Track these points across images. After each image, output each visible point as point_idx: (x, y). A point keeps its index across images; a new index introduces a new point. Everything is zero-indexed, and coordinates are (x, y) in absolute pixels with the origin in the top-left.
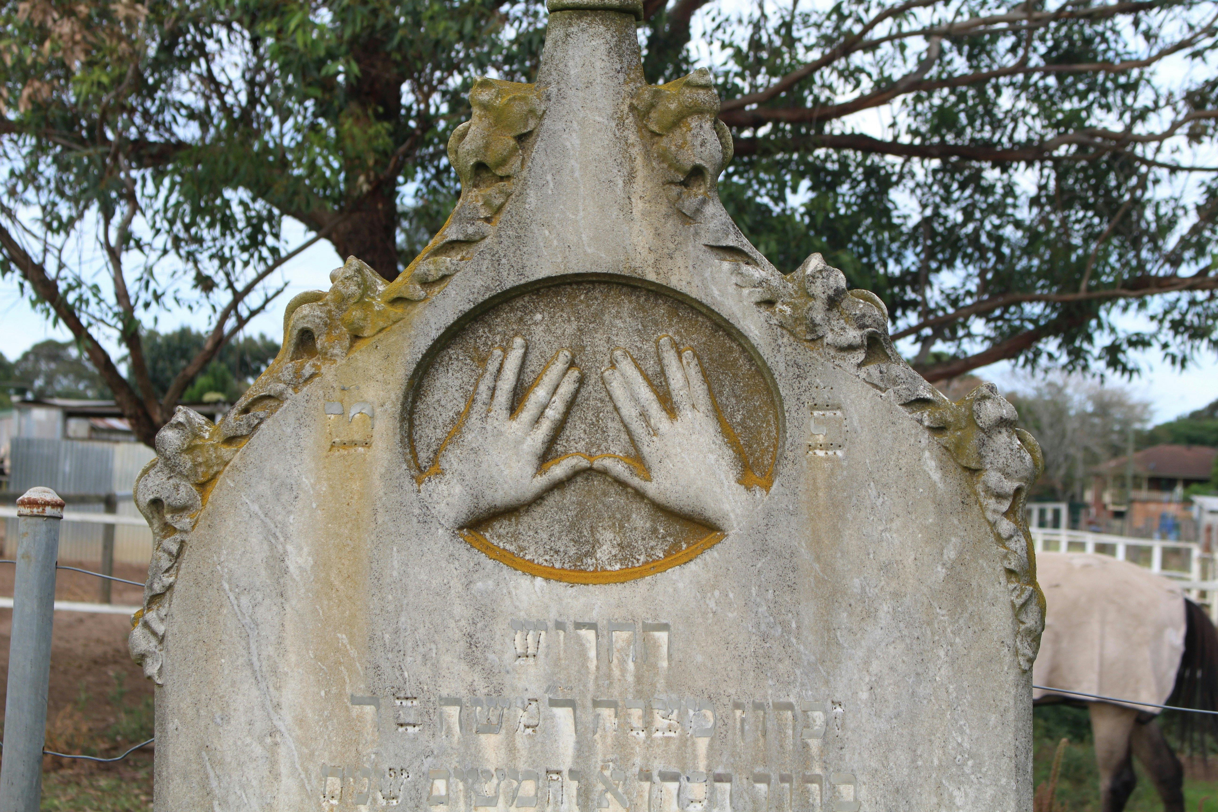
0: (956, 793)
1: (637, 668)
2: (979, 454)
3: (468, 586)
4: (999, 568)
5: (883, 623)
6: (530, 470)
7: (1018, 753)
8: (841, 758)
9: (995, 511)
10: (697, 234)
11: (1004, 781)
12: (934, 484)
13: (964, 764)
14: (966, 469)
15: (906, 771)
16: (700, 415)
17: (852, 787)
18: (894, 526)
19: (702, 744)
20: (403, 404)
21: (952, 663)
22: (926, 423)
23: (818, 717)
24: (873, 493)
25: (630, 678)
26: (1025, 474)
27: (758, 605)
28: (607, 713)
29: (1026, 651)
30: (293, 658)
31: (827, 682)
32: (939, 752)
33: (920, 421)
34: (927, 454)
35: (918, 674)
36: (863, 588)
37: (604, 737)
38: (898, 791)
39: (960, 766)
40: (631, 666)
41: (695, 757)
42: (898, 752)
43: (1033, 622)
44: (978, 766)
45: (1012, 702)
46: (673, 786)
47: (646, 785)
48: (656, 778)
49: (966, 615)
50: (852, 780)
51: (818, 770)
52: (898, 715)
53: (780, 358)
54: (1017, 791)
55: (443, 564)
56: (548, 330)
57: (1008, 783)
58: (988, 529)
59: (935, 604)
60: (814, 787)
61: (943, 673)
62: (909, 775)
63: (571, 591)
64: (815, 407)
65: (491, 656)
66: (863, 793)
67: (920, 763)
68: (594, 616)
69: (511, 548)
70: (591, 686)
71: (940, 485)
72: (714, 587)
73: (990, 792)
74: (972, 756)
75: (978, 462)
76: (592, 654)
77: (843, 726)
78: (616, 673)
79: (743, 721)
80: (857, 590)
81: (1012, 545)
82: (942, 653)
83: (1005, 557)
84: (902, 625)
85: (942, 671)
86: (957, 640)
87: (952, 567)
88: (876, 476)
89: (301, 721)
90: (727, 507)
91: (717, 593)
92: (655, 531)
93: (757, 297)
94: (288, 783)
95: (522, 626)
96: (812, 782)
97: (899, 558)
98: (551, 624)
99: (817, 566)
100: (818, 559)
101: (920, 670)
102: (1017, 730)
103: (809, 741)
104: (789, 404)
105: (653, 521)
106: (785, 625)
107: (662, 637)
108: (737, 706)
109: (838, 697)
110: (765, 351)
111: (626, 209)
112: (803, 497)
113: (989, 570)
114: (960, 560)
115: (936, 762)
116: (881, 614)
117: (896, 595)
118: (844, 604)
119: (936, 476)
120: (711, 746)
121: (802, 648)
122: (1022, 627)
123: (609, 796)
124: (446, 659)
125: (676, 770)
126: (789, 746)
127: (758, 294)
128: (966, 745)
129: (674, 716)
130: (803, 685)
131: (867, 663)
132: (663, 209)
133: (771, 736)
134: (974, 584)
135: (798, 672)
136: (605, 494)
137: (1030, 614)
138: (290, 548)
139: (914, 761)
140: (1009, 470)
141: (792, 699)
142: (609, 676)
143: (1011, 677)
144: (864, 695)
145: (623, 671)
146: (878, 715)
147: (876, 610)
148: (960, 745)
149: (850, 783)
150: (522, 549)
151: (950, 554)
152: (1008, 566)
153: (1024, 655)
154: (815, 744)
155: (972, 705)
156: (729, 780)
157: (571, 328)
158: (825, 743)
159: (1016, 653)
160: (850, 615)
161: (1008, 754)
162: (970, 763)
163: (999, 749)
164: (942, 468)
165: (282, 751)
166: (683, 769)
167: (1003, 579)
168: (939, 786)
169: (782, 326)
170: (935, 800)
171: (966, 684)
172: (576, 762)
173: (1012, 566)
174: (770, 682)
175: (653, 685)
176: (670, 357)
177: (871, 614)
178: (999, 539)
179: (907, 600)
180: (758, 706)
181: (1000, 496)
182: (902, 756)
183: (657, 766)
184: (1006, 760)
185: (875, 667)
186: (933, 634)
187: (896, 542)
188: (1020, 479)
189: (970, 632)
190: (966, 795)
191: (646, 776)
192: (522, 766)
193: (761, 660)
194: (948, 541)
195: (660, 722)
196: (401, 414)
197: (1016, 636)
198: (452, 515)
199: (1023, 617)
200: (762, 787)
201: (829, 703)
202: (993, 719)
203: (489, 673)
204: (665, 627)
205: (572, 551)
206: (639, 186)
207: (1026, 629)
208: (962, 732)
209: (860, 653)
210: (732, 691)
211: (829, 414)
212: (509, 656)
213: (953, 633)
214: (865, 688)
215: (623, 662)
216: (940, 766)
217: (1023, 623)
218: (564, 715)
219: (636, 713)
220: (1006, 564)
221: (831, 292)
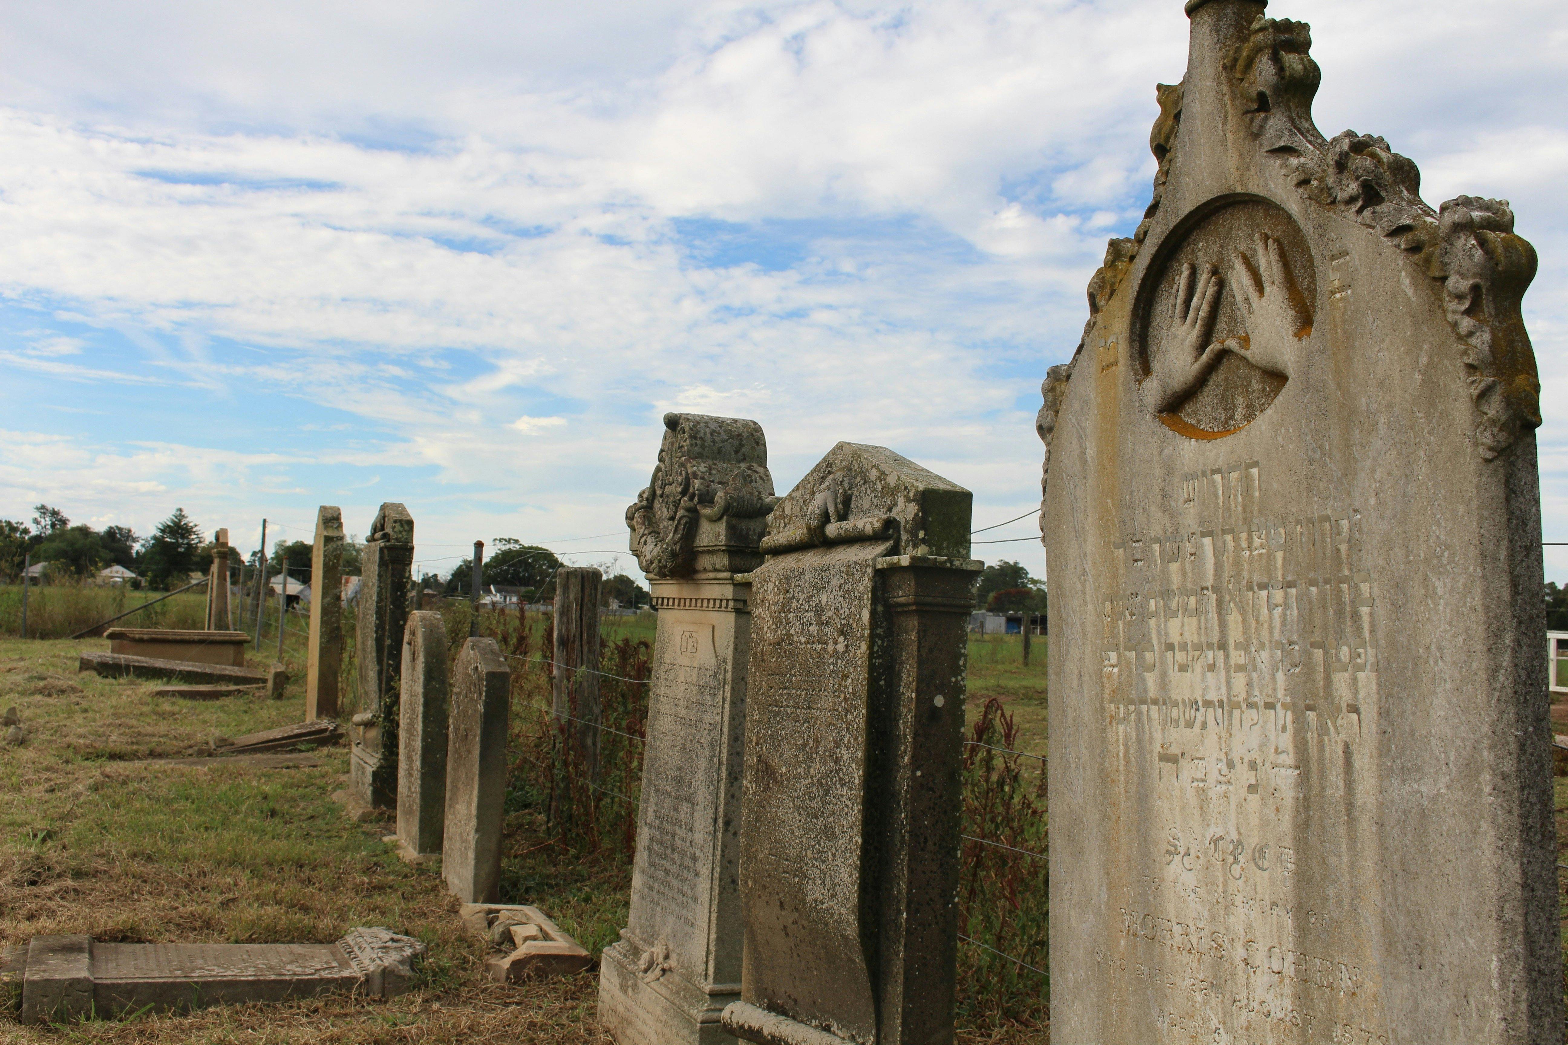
0: (1437, 583)
1: (1243, 500)
2: (1442, 262)
3: (1161, 453)
4: (1459, 364)
5: (1382, 433)
6: (1190, 359)
7: (1484, 540)
8: (1360, 560)
9: (1454, 312)
10: (1261, 145)
11: (1471, 569)
12: (1409, 299)
13: (1442, 556)
14: (1435, 279)
15: (1402, 567)
16: (1275, 288)
17: (1367, 584)
18: (1385, 345)
19: (1279, 555)
20: (1131, 330)
21: (1429, 461)
22: (1402, 247)
23: (1345, 523)
24: (1370, 319)
25: (1240, 509)
26: (1475, 270)
27: (1306, 435)
28: (1229, 538)
29: (1485, 440)
30: (1090, 519)
31: (1349, 493)
32: (1423, 546)
33: (1398, 246)
34: (1403, 274)
35: (1406, 476)
36: (1368, 406)
37: (1228, 558)
38: (1397, 586)
39: (1439, 558)
40: (1240, 499)
41: (1276, 567)
42: (1396, 549)
43: (1494, 412)
44: (1452, 556)
45: (1474, 491)
46: (1264, 593)
47: (1250, 593)
48: (1256, 588)
49: (1437, 414)
50: (1368, 579)
51: (1346, 572)
52: (1395, 516)
53: (1310, 225)
54: (1484, 577)
55: (1150, 440)
56: (1206, 253)
57: (1475, 570)
58: (1449, 330)
59: (1416, 409)
60: (1345, 586)
61: (1422, 473)
62: (1404, 570)
63: (1209, 446)
64: (1333, 258)
65: (1173, 503)
66: (1375, 589)
67: (1411, 558)
68: (1221, 463)
69: (1193, 422)
70: (1221, 519)
71: (1414, 299)
72: (1281, 425)
73: (1462, 580)
74: (1448, 547)
75: (1442, 270)
76: (1220, 493)
77: (1360, 531)
78: (1233, 505)
79: (1301, 534)
80: (1364, 408)
81: (1474, 341)
82: (1422, 454)
83: (1465, 352)
84: (1394, 433)
85: (1423, 470)
86: (1432, 439)
87: (1426, 371)
88: (1371, 304)
89: (1094, 563)
90: (1286, 357)
91: (1283, 430)
92: (1264, 390)
93: (1295, 181)
94: (1090, 607)
95: (1187, 478)
96: (1343, 583)
97: (1389, 373)
98: (1199, 473)
99: (1339, 393)
100: (1339, 387)
101: (1408, 472)
102: (1481, 518)
103: (1341, 547)
104: (1317, 261)
105: (1263, 382)
106: (1321, 447)
107: (1255, 471)
108: (1298, 522)
109: (1357, 505)
110: (1301, 223)
111: (1224, 144)
112: (1329, 337)
113: (1451, 368)
114: (1430, 365)
115: (1422, 556)
116: (1380, 426)
117: (1389, 406)
118: (1357, 423)
119: (1410, 292)
120: (1284, 558)
121: (1332, 466)
122: (1485, 417)
123: (1232, 604)
124: (1153, 508)
125: (1266, 580)
126: (1329, 554)
127: (1294, 178)
128: (1443, 537)
129: (1263, 536)
130: (1335, 498)
131: (1373, 471)
132: (1242, 134)
133: (1318, 544)
134: (1441, 384)
135: (1331, 487)
136: (1238, 368)
137: (1492, 405)
138: (1088, 444)
139: (1407, 557)
140: (1462, 270)
141: (1329, 512)
142: (1229, 509)
143: (1473, 467)
144: (1372, 501)
145: (1236, 503)
146: (1382, 518)
147: (1377, 423)
148: (1438, 537)
149: (1366, 581)
150: (1199, 421)
151: (1424, 360)
152: (1467, 361)
153: (1483, 444)
154: (1343, 548)
155: (1445, 499)
156: (1295, 587)
157: (1216, 247)
158: (1350, 547)
159: (1476, 444)
160: (1361, 432)
161: (1474, 542)
162: (1446, 554)
163: (1467, 538)
164: (1414, 283)
165: (1087, 585)
166: (1269, 579)
167: (1462, 375)
168: (1426, 578)
169: (1310, 198)
170: (1423, 592)
171: (1440, 479)
172: (1215, 580)
173: (1470, 361)
174: (1316, 499)
175: (1252, 512)
176: (1259, 247)
177: (1374, 428)
178: (1460, 338)
179: (1397, 410)
180: (1310, 521)
181: (1460, 297)
182: (1398, 553)
183: (1256, 578)
184: (1472, 548)
185: (1378, 475)
186: (1415, 437)
187: (1387, 359)
188: (1475, 276)
189: (1441, 428)
190: (1445, 584)
191: (1250, 588)
192: (1189, 585)
193: (1310, 481)
194: (1421, 350)
195: (1257, 542)
196: (1131, 337)
197: (1477, 427)
198: (1153, 402)
199: (1485, 408)
200: (1313, 589)
201: (1351, 511)
202: (1461, 509)
203: (1172, 516)
204: (1256, 464)
205: (1223, 417)
206: (1229, 125)
207: (1489, 419)
208: (1439, 525)
209: (1368, 464)
210: (1294, 510)
211: (1341, 260)
212: (1181, 501)
213: (1429, 433)
214: (1373, 494)
215: (1236, 496)
216: (1426, 558)
217: (1486, 414)
218: (1207, 541)
219: (1244, 535)
220: (1466, 360)
221: (1337, 158)
